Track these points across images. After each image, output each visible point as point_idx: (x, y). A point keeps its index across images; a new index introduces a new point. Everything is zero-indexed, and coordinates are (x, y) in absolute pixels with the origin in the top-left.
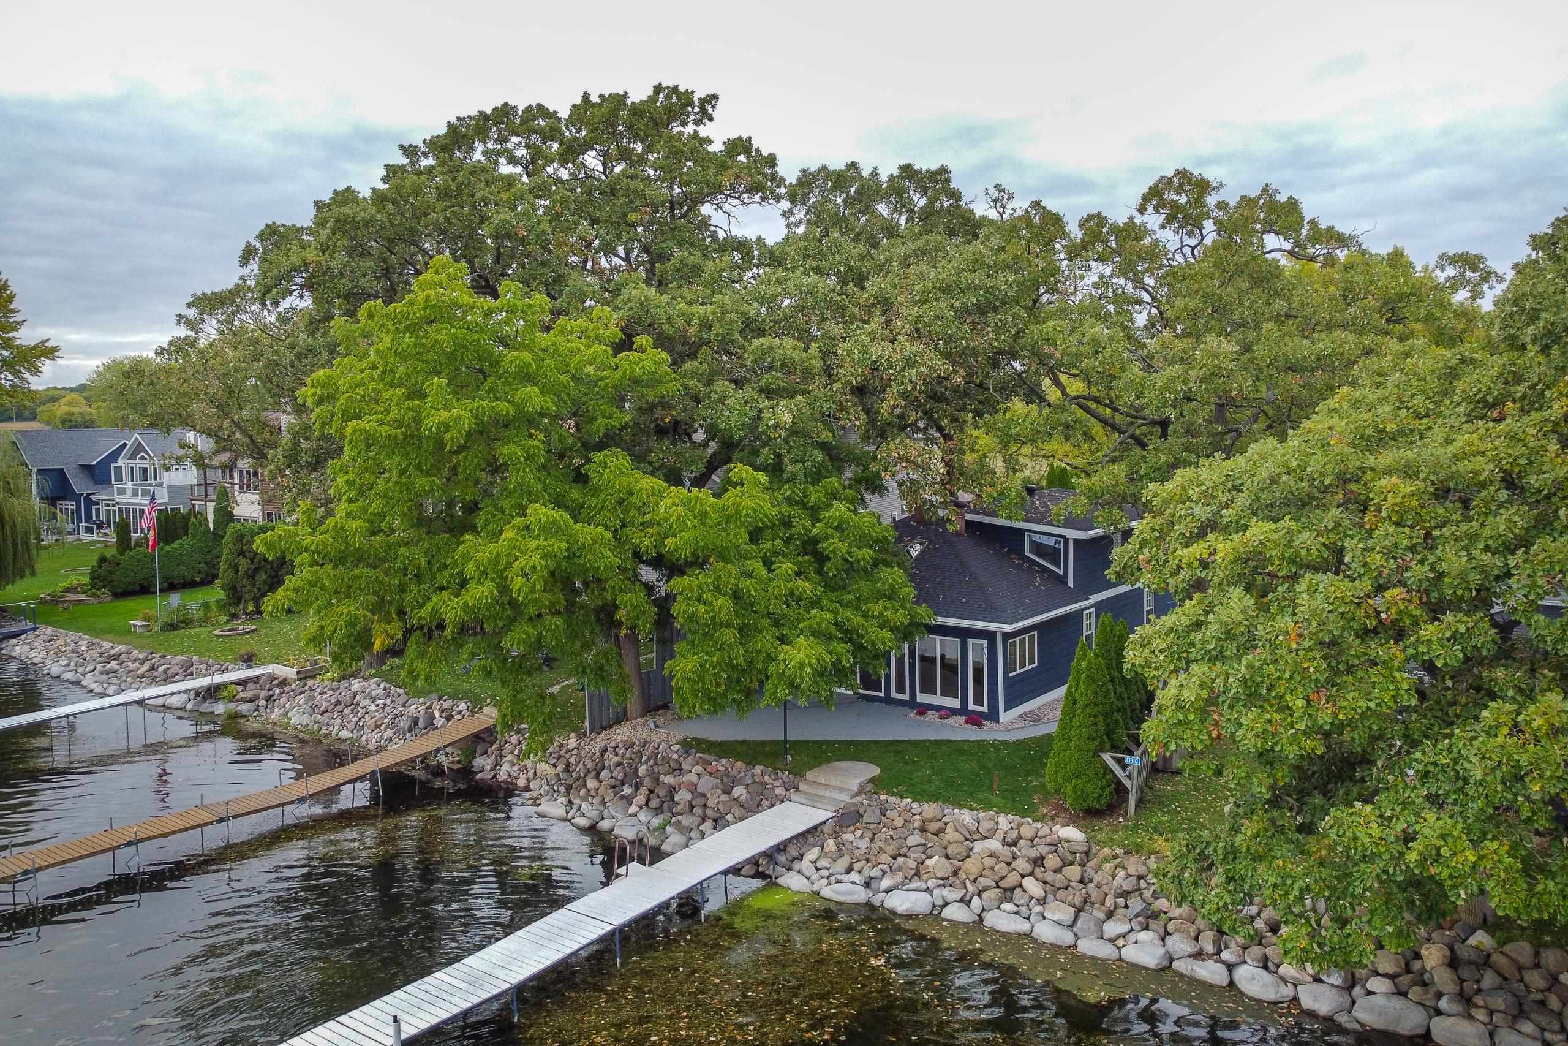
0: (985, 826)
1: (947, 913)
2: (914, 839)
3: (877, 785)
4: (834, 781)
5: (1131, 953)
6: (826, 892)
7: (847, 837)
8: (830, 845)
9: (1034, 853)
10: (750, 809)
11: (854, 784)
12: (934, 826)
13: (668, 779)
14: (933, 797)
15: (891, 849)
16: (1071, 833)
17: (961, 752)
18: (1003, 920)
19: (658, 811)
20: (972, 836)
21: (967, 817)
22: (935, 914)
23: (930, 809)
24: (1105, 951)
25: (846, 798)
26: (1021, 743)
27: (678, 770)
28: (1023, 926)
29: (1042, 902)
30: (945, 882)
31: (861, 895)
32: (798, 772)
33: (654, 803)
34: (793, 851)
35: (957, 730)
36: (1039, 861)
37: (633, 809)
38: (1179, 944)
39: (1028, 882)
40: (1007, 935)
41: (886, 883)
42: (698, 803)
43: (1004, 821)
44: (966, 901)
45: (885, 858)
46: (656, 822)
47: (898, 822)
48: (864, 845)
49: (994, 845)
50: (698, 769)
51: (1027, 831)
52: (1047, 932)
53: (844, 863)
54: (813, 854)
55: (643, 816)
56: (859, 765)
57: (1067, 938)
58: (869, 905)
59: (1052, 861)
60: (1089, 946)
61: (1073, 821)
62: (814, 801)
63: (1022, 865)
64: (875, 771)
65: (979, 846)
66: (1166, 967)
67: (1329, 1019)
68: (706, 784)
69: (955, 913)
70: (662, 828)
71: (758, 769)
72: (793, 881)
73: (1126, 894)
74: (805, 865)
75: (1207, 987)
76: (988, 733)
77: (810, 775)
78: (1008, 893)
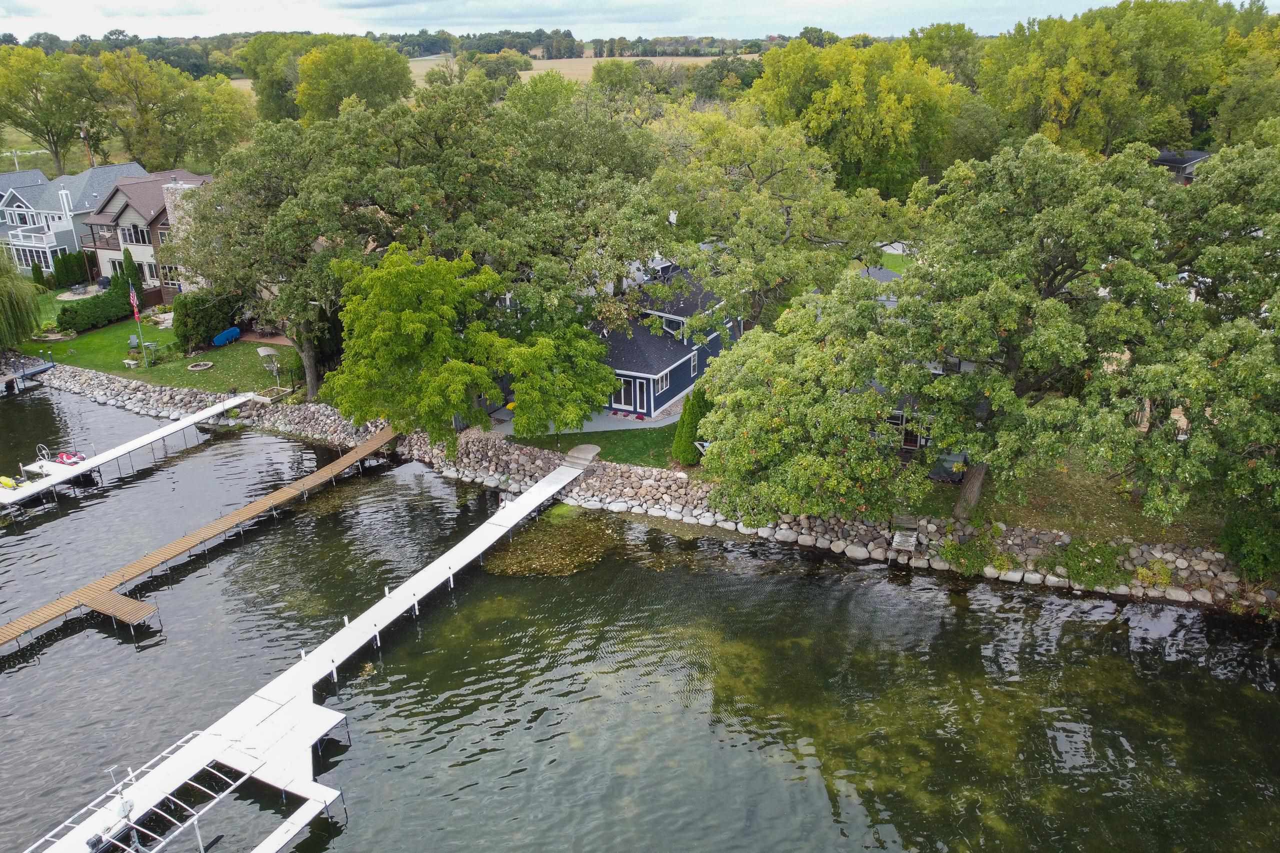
0: (647, 474)
1: (633, 510)
2: (619, 481)
3: (601, 456)
4: (581, 456)
5: (702, 521)
6: (584, 505)
7: (590, 481)
8: (584, 485)
9: (667, 484)
10: (546, 471)
11: (590, 457)
12: (627, 475)
13: (505, 458)
14: (625, 461)
15: (609, 486)
16: (682, 475)
17: (635, 436)
18: (655, 512)
19: (503, 473)
20: (641, 479)
21: (640, 470)
22: (629, 512)
23: (624, 467)
24: (693, 521)
25: (587, 463)
26: (661, 429)
27: (507, 453)
28: (662, 514)
29: (670, 504)
30: (632, 498)
31: (599, 505)
32: (564, 451)
33: (500, 469)
34: (568, 489)
35: (632, 423)
36: (669, 488)
37: (491, 473)
38: (719, 517)
39: (665, 496)
40: (657, 517)
41: (608, 500)
42: (521, 468)
43: (655, 471)
44: (641, 505)
45: (607, 490)
46: (503, 478)
47: (611, 474)
48: (597, 484)
49: (651, 482)
50: (517, 452)
51: (664, 476)
52: (672, 515)
53: (590, 493)
54: (576, 489)
55: (497, 476)
56: (591, 447)
57: (679, 517)
58: (602, 510)
59: (674, 487)
60: (688, 520)
61: (683, 469)
62: (573, 465)
63: (662, 490)
64: (598, 449)
65: (645, 482)
66: (714, 525)
67: (767, 539)
68: (523, 459)
69: (637, 510)
70: (507, 480)
71: (546, 451)
72: (569, 501)
73: (701, 499)
74: (574, 494)
75: (729, 531)
76: (647, 424)
77: (570, 453)
78: (657, 501)
